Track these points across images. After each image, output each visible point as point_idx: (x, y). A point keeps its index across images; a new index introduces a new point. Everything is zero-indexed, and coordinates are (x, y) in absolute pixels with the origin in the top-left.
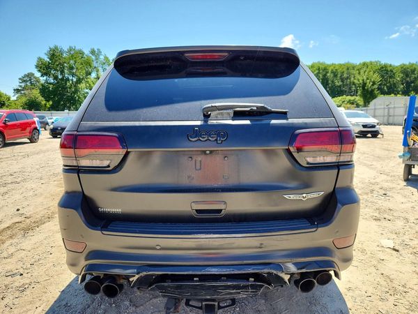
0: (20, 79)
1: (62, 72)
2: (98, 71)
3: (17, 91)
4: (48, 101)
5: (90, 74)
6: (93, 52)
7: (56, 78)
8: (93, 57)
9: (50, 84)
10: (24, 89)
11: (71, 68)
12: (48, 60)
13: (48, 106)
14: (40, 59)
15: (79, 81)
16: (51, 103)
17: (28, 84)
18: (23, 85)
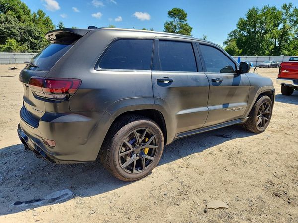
0: (229, 34)
1: (254, 27)
2: (285, 22)
3: (226, 43)
4: (240, 49)
5: (277, 26)
6: (284, 7)
7: (249, 32)
8: (284, 11)
9: (245, 36)
10: (230, 41)
11: (262, 23)
12: (247, 19)
13: (240, 52)
14: (241, 19)
15: (266, 32)
16: (241, 50)
17: (234, 37)
18: (230, 38)
